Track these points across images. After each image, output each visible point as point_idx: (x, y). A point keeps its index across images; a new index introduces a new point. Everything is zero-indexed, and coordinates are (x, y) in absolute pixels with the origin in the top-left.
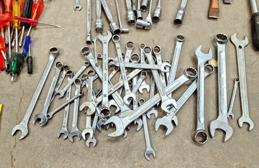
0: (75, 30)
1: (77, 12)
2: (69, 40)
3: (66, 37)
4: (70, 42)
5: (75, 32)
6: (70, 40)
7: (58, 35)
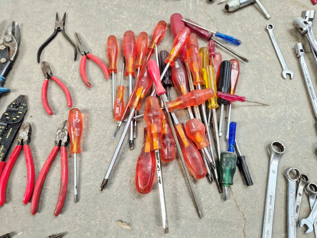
0: (292, 111)
1: (287, 81)
2: (289, 128)
3: (283, 123)
4: (292, 131)
5: (294, 115)
6: (291, 128)
7: (269, 118)
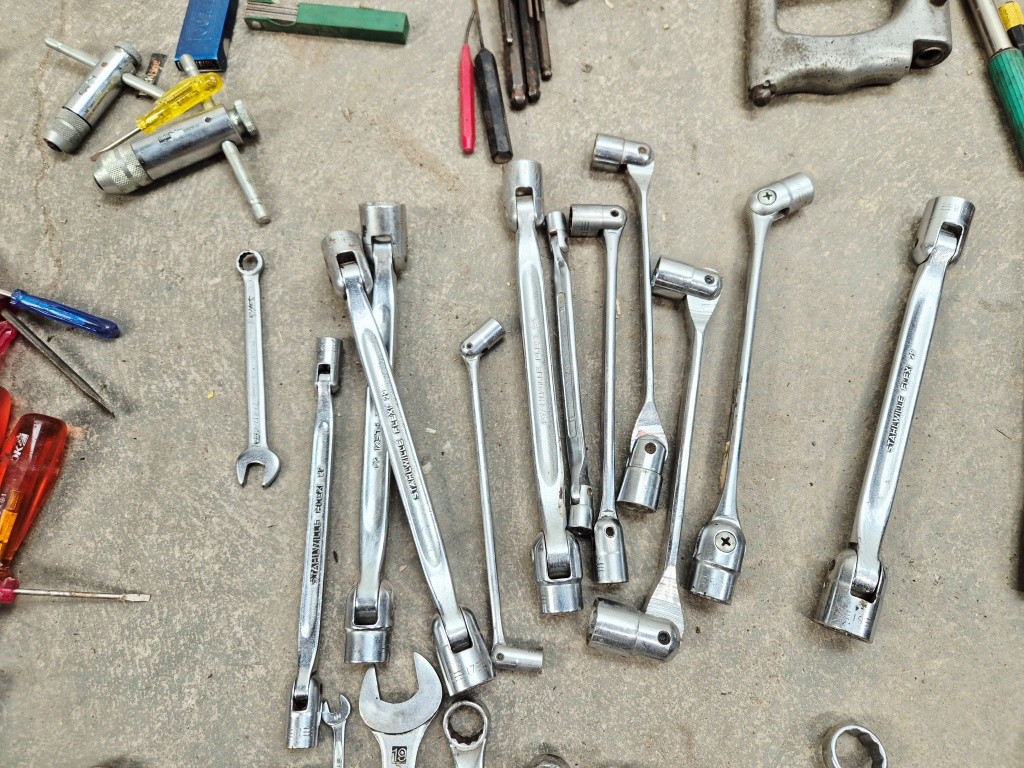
0: (229, 625)
1: (251, 495)
2: (190, 702)
3: (176, 677)
4: (195, 716)
5: (229, 643)
6: (199, 703)
7: (129, 658)
